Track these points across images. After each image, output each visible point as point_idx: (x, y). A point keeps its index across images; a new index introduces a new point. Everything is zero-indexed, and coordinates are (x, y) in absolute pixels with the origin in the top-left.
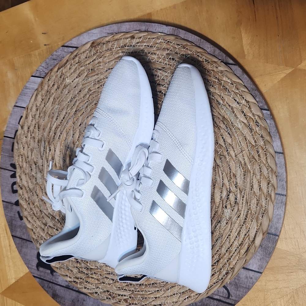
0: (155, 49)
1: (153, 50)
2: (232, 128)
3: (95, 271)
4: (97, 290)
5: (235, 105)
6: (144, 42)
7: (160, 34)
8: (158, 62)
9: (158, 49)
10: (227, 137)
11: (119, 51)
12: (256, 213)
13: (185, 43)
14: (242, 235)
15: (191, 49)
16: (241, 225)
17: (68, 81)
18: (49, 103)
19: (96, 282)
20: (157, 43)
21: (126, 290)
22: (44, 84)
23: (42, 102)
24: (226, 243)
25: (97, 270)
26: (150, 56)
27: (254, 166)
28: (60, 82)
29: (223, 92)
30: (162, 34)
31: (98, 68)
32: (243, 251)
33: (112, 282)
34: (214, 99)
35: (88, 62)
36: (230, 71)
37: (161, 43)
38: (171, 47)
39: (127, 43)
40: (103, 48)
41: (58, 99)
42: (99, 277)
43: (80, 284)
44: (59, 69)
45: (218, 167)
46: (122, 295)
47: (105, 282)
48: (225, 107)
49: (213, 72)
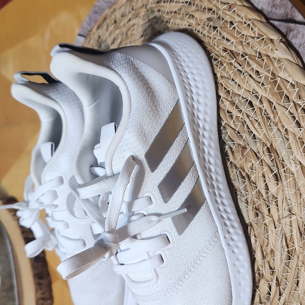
1: (191, 10)
2: (281, 169)
5: (292, 127)
8: (195, 31)
9: (198, 9)
10: (271, 182)
11: (154, 10)
15: (240, 13)
26: (187, 20)
29: (277, 99)
34: (262, 109)
36: (293, 61)
48: (275, 128)
49: (267, 59)
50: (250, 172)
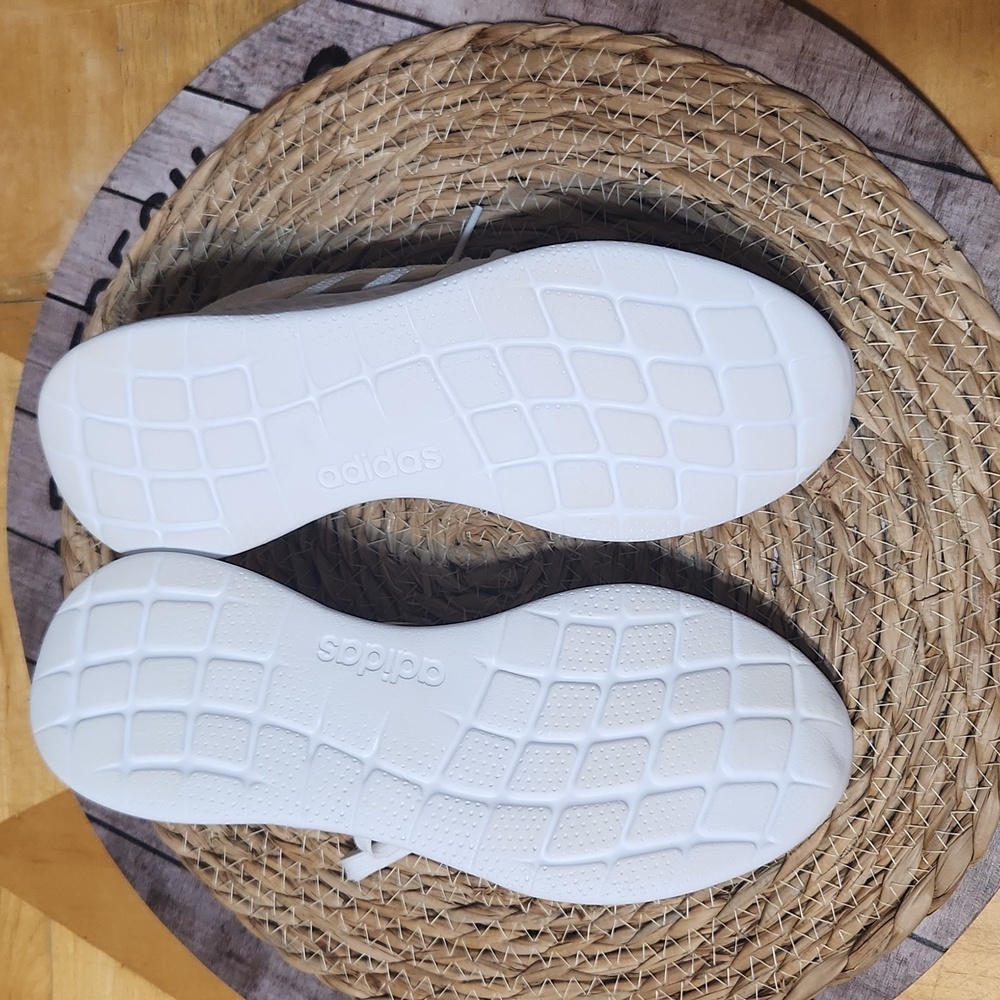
0: (714, 125)
1: (706, 126)
2: (927, 501)
3: (290, 851)
4: (275, 915)
5: (961, 419)
6: (683, 90)
7: (749, 74)
8: (713, 177)
9: (727, 131)
10: (900, 525)
11: (572, 96)
12: (927, 820)
13: (837, 137)
14: (857, 882)
15: (856, 167)
16: (864, 846)
17: (349, 148)
18: (258, 208)
19: (283, 887)
20: (730, 108)
21: (385, 945)
22: (254, 136)
23: (231, 198)
24: (791, 892)
25: (297, 850)
26: (691, 146)
27: (971, 657)
28: (317, 144)
29: (933, 360)
30: (759, 79)
31: (478, 133)
32: (843, 935)
33: (338, 902)
34: (891, 375)
35: (445, 101)
36: (978, 291)
37: (744, 112)
38: (778, 136)
39: (614, 73)
40: (518, 65)
41: (295, 202)
42: (295, 873)
43: (224, 878)
44: (327, 93)
45: (834, 623)
46: (365, 958)
47: (313, 897)
48: (922, 418)
49: (916, 277)
50: (846, 504)
